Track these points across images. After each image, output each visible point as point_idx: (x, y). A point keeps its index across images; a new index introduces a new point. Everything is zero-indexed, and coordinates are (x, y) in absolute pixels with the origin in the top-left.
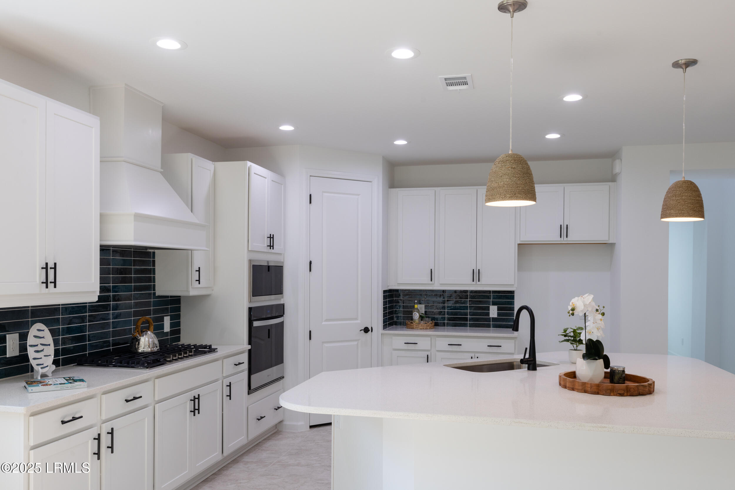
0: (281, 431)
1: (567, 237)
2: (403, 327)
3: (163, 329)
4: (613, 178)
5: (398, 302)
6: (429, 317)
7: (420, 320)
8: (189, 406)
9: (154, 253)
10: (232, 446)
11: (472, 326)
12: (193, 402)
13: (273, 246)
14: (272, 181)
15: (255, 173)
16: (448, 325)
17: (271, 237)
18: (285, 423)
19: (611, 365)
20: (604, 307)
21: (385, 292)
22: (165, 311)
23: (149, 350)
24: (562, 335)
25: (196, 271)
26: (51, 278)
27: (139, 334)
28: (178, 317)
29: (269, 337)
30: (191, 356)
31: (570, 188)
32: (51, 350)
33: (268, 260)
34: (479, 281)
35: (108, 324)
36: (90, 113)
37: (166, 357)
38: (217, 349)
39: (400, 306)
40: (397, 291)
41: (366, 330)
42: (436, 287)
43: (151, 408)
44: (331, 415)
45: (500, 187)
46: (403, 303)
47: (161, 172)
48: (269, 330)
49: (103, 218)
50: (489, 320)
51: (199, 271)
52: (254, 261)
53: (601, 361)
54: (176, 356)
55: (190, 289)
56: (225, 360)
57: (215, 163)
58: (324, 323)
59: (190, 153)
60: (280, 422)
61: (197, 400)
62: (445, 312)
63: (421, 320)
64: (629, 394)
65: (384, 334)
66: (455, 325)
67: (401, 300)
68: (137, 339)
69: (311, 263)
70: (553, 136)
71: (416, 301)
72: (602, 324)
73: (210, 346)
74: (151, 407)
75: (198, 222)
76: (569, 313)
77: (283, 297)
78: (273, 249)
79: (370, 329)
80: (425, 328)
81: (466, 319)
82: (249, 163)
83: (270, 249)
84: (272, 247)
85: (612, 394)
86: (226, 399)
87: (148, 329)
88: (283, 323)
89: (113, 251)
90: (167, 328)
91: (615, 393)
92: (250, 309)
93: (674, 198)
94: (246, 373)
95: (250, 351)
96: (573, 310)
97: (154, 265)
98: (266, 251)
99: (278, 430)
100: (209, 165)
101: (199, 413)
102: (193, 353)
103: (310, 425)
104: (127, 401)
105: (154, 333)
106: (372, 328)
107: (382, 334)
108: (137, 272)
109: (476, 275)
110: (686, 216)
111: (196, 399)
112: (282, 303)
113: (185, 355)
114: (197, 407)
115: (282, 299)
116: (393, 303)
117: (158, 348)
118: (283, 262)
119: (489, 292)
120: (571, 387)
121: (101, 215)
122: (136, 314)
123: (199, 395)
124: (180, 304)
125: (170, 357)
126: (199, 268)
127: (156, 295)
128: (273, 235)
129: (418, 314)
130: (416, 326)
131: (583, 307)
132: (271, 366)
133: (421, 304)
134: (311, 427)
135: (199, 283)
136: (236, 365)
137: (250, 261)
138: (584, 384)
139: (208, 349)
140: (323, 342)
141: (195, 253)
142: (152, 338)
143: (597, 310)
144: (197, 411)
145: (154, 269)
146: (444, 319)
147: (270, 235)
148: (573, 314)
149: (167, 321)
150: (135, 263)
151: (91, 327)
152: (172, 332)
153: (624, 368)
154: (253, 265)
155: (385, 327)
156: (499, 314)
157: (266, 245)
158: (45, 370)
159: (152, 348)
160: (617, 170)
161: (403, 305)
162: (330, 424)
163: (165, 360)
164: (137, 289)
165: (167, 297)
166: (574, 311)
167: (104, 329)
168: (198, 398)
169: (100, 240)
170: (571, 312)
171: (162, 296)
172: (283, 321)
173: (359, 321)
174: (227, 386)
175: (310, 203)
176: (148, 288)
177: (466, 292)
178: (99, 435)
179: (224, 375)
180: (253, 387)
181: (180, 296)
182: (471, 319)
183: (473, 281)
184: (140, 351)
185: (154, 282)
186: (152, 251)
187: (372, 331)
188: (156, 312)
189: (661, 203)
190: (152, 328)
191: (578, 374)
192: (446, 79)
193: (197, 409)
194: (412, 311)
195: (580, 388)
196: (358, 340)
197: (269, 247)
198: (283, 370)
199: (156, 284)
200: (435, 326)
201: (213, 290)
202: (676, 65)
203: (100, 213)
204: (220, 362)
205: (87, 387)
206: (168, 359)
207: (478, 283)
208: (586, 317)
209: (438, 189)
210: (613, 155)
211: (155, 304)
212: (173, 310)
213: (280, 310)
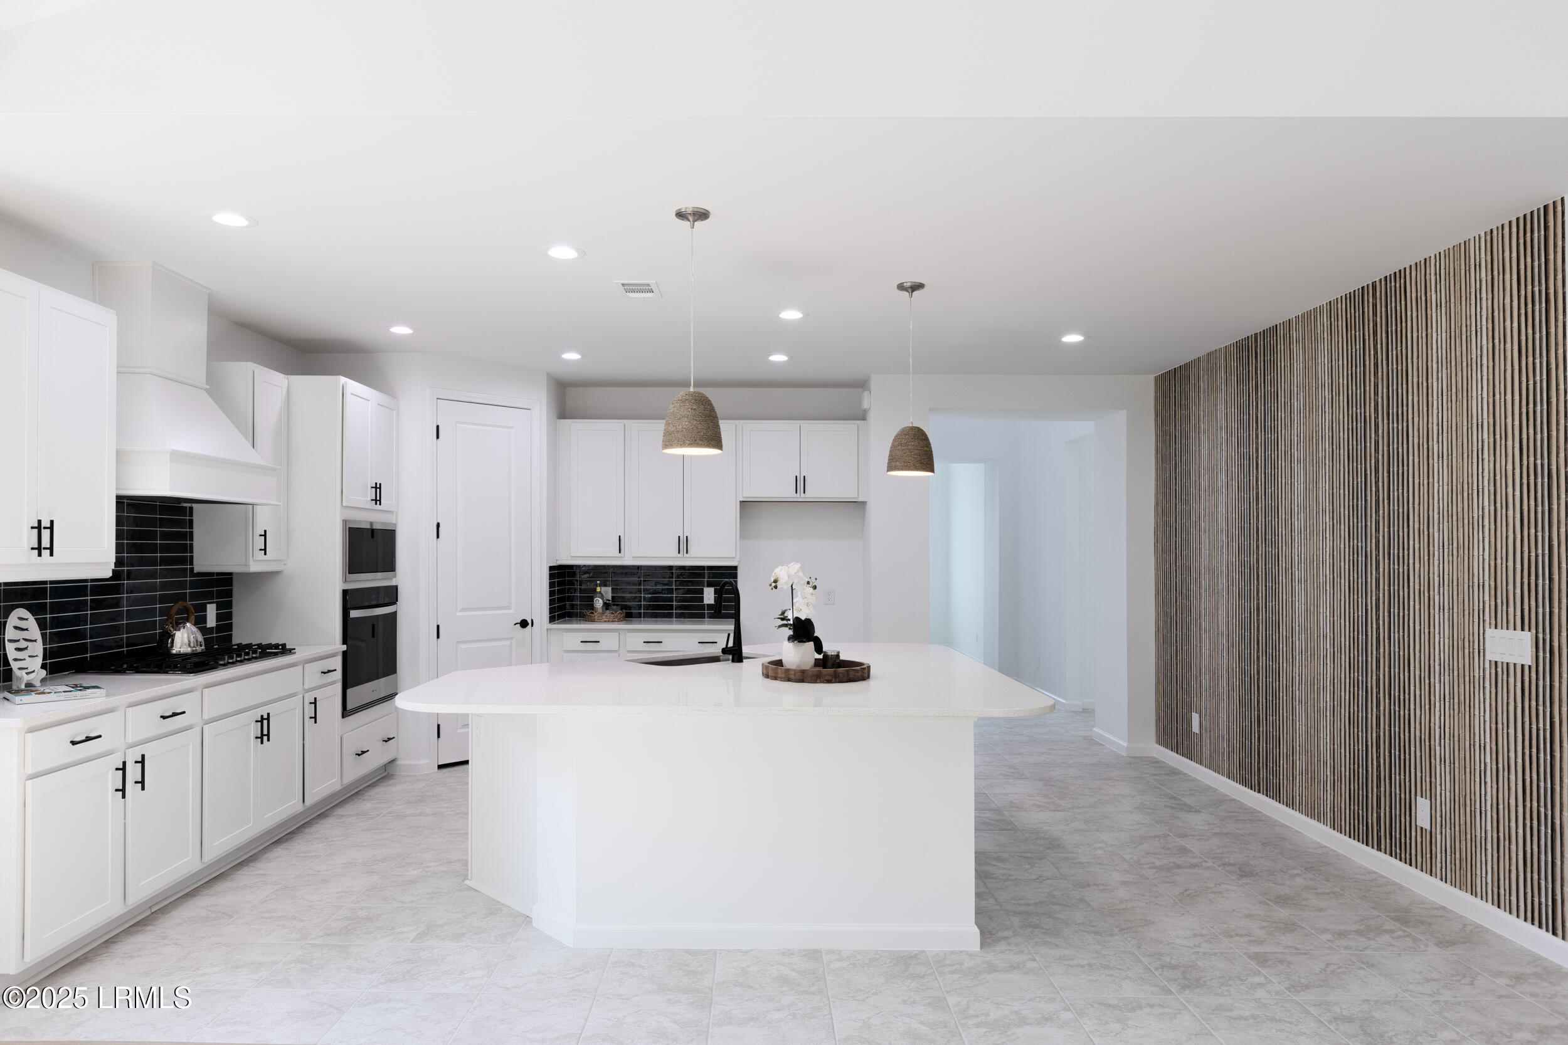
0: (393, 775)
1: (804, 493)
2: (580, 620)
3: (206, 623)
4: (863, 416)
5: (574, 585)
6: (617, 605)
7: (604, 609)
8: (255, 729)
9: (191, 509)
10: (318, 791)
11: (679, 616)
12: (259, 724)
13: (380, 500)
14: (379, 404)
15: (352, 394)
16: (646, 615)
17: (377, 488)
18: (399, 762)
19: (824, 650)
20: (816, 579)
21: (551, 568)
22: (209, 597)
23: (189, 650)
24: (778, 618)
25: (261, 535)
26: (46, 542)
27: (173, 627)
28: (229, 605)
29: (373, 636)
30: (256, 658)
31: (806, 425)
32: (38, 649)
33: (372, 520)
34: (687, 553)
35: (120, 613)
36: (94, 302)
37: (218, 659)
38: (294, 649)
39: (575, 590)
40: (571, 567)
41: (524, 624)
42: (627, 560)
43: (198, 730)
44: (468, 714)
45: (678, 432)
46: (580, 585)
47: (206, 390)
48: (373, 625)
49: (121, 456)
50: (702, 607)
51: (265, 535)
52: (350, 521)
53: (811, 644)
54: (232, 658)
55: (251, 563)
56: (307, 666)
57: (289, 376)
58: (459, 614)
59: (251, 363)
60: (390, 762)
61: (265, 722)
62: (641, 597)
63: (607, 609)
64: (838, 681)
65: (550, 629)
66: (655, 616)
67: (577, 581)
68: (170, 634)
69: (438, 525)
70: (778, 358)
71: (598, 582)
72: (812, 599)
73: (284, 645)
74: (198, 728)
75: (263, 463)
76: (771, 585)
77: (395, 576)
78: (380, 504)
79: (530, 622)
80: (611, 620)
81: (671, 608)
82: (343, 380)
83: (376, 504)
84: (378, 502)
85: (818, 681)
86: (309, 723)
87: (187, 620)
88: (395, 613)
89: (129, 505)
90: (211, 622)
91: (822, 680)
92: (345, 593)
93: (900, 447)
94: (339, 687)
95: (344, 653)
96: (775, 581)
97: (191, 527)
98: (368, 507)
99: (388, 773)
100: (279, 380)
101: (268, 740)
102: (258, 655)
103: (440, 763)
104: (164, 717)
105: (197, 628)
106: (532, 620)
107: (547, 629)
108: (165, 536)
109: (683, 544)
110: (912, 470)
111: (265, 720)
112: (393, 583)
113: (246, 657)
114: (265, 732)
115: (394, 579)
116: (565, 585)
117: (203, 647)
118: (395, 525)
119: (702, 568)
120: (774, 675)
122: (163, 599)
123: (268, 714)
124: (232, 586)
125: (224, 659)
126: (265, 531)
127: (195, 572)
128: (380, 484)
129: (601, 601)
130: (599, 617)
131: (787, 578)
132: (377, 677)
133: (606, 586)
134: (440, 767)
135: (265, 554)
136: (324, 673)
137: (345, 522)
138: (788, 671)
139: (283, 650)
140: (458, 642)
141: (258, 509)
142: (193, 633)
143: (808, 583)
144: (265, 738)
145: (191, 533)
146: (640, 607)
147: (376, 484)
148: (776, 587)
149: (211, 611)
151: (95, 619)
152: (219, 628)
153: (839, 652)
154: (349, 528)
155: (552, 619)
156: (716, 600)
157: (369, 499)
158: (30, 677)
159: (194, 647)
160: (865, 405)
161: (580, 588)
162: (466, 762)
163: (217, 663)
164: (164, 561)
165: (212, 574)
166: (777, 584)
167: (114, 620)
168: (268, 719)
169: (117, 489)
170: (774, 584)
171: (203, 573)
172: (396, 612)
173: (511, 611)
174: (311, 703)
175: (438, 437)
176: (183, 561)
177: (670, 568)
178: (124, 763)
179: (306, 687)
180: (349, 707)
181: (231, 574)
182: (678, 608)
183: (679, 553)
184: (174, 652)
185: (192, 551)
186: (188, 505)
187: (532, 626)
188: (194, 597)
189: (888, 453)
190: (192, 618)
191: (783, 661)
192: (623, 285)
193: (265, 735)
194: (593, 596)
195: (783, 676)
196: (511, 639)
197: (374, 502)
198: (396, 684)
199: (195, 555)
200: (626, 618)
201: (285, 564)
202: (901, 287)
203: (117, 449)
204: (300, 667)
205: (106, 696)
206: (221, 663)
207: (686, 555)
208: (794, 591)
209: (628, 422)
210: (862, 384)
211: (193, 585)
212: (220, 594)
213: (391, 595)
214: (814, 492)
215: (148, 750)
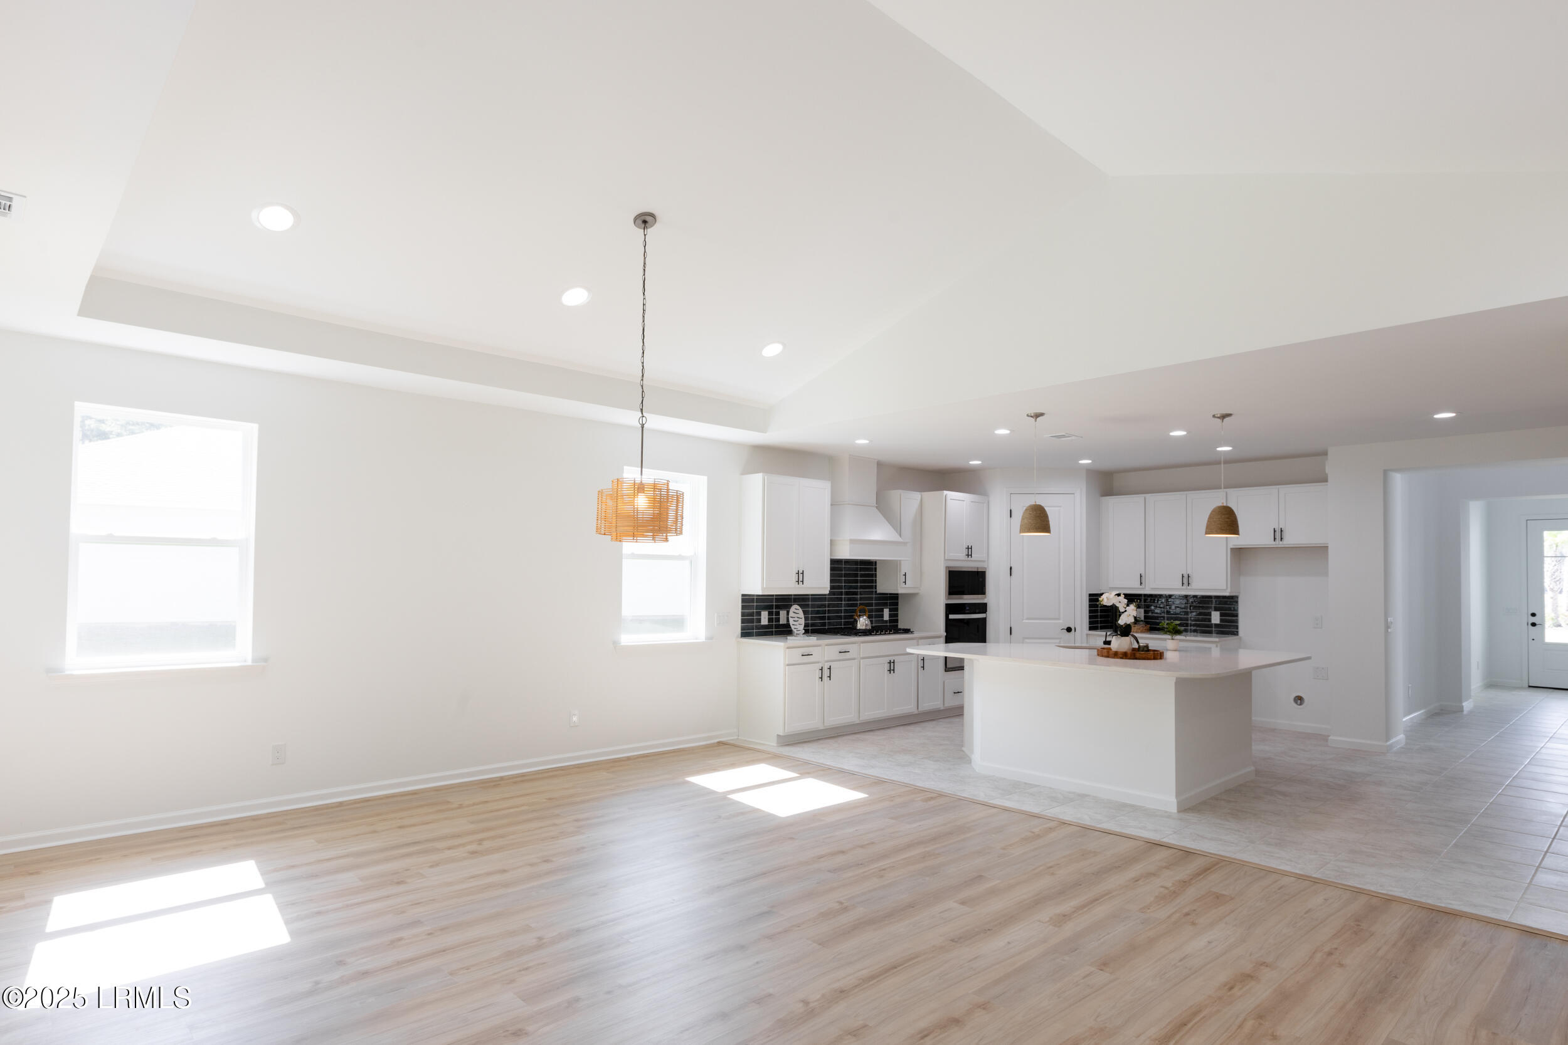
1: (1282, 541)
3: (882, 616)
4: (1324, 479)
8: (887, 667)
9: (875, 564)
10: (926, 706)
11: (1193, 631)
12: (889, 664)
13: (971, 555)
14: (970, 503)
15: (950, 499)
17: (969, 549)
21: (1090, 595)
22: (885, 605)
23: (863, 627)
25: (903, 576)
26: (801, 579)
27: (857, 618)
28: (897, 610)
30: (890, 634)
31: (1284, 489)
32: (802, 621)
33: (968, 567)
37: (878, 632)
38: (915, 630)
41: (1069, 630)
42: (1149, 590)
47: (875, 507)
49: (832, 542)
50: (1211, 626)
52: (950, 567)
55: (899, 589)
56: (920, 641)
57: (921, 493)
58: (1024, 621)
59: (898, 490)
61: (894, 664)
65: (1088, 634)
68: (855, 620)
69: (1011, 568)
73: (910, 630)
74: (858, 660)
75: (906, 542)
77: (985, 598)
78: (972, 558)
79: (1074, 629)
81: (1187, 625)
82: (946, 492)
83: (969, 557)
86: (920, 669)
87: (864, 615)
90: (885, 616)
92: (947, 605)
95: (946, 637)
97: (876, 571)
98: (964, 559)
100: (916, 496)
101: (895, 673)
102: (892, 632)
104: (842, 652)
106: (1076, 628)
107: (1086, 634)
108: (862, 576)
109: (1186, 580)
113: (886, 632)
114: (893, 668)
118: (985, 568)
119: (1211, 597)
120: (1107, 655)
121: (831, 540)
123: (895, 661)
124: (898, 600)
125: (874, 632)
126: (905, 574)
127: (878, 593)
128: (971, 547)
135: (906, 584)
137: (947, 567)
138: (1115, 653)
139: (908, 632)
140: (1024, 638)
141: (901, 563)
142: (865, 620)
145: (876, 574)
147: (968, 546)
149: (885, 612)
150: (861, 569)
151: (829, 612)
152: (890, 621)
154: (950, 571)
155: (1089, 628)
156: (1221, 620)
157: (964, 554)
158: (798, 632)
159: (867, 626)
160: (1327, 470)
163: (876, 634)
164: (862, 587)
165: (887, 594)
167: (838, 613)
169: (830, 557)
171: (882, 593)
172: (986, 617)
173: (1061, 621)
174: (922, 660)
175: (1011, 516)
176: (871, 587)
178: (823, 667)
180: (949, 667)
181: (898, 594)
182: (1193, 626)
183: (1184, 586)
184: (854, 627)
185: (876, 583)
187: (1076, 631)
188: (877, 604)
190: (867, 614)
193: (892, 670)
195: (1112, 655)
196: (1061, 638)
197: (967, 556)
199: (878, 584)
200: (1150, 630)
201: (920, 590)
203: (830, 538)
204: (917, 640)
205: (817, 640)
206: (872, 634)
207: (1188, 587)
209: (1148, 496)
210: (1325, 453)
211: (876, 599)
212: (891, 604)
213: (983, 608)
214: (1290, 540)
215: (833, 665)
